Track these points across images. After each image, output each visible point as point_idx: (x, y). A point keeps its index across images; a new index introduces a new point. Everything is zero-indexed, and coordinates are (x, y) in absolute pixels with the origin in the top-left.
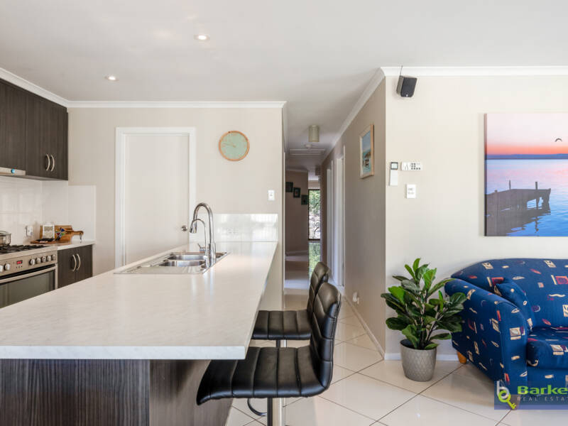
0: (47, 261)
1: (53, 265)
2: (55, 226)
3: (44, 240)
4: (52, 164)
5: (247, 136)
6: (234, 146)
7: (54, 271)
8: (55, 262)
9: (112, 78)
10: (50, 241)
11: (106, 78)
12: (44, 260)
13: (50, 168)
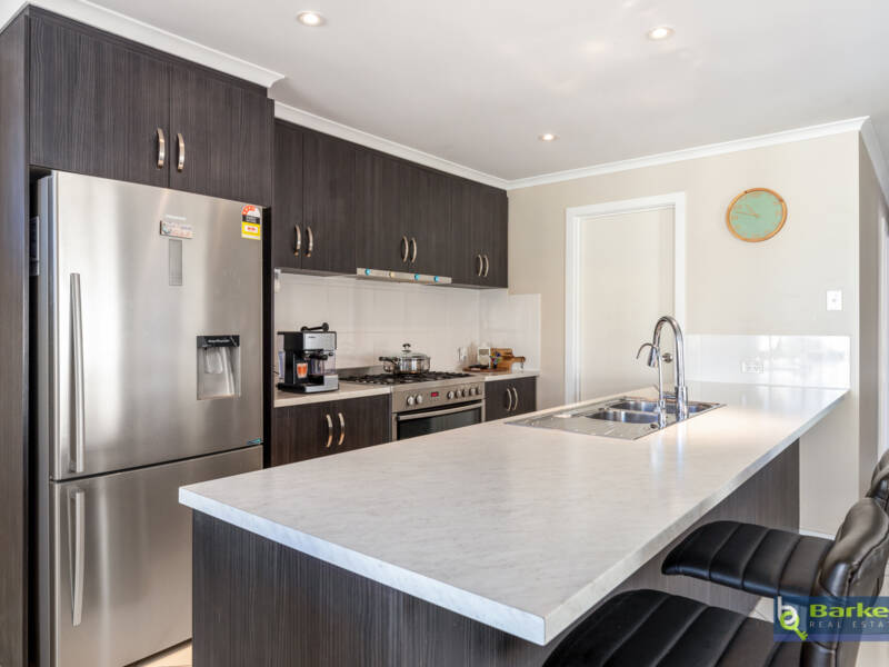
0: (470, 394)
1: (479, 401)
2: (492, 350)
3: (477, 367)
4: (486, 266)
5: (783, 195)
6: (757, 216)
7: (480, 409)
8: (482, 396)
9: (548, 137)
10: (484, 368)
11: (541, 138)
12: (467, 394)
13: (483, 273)
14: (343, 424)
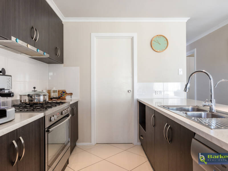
2: (58, 90)
5: (167, 38)
6: (160, 44)
13: (58, 55)
14: (23, 141)
